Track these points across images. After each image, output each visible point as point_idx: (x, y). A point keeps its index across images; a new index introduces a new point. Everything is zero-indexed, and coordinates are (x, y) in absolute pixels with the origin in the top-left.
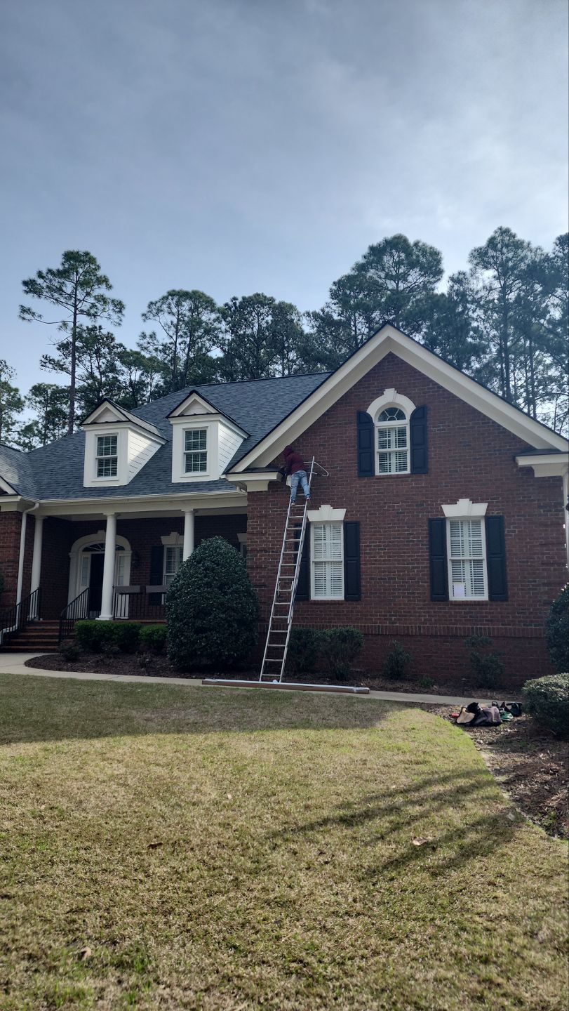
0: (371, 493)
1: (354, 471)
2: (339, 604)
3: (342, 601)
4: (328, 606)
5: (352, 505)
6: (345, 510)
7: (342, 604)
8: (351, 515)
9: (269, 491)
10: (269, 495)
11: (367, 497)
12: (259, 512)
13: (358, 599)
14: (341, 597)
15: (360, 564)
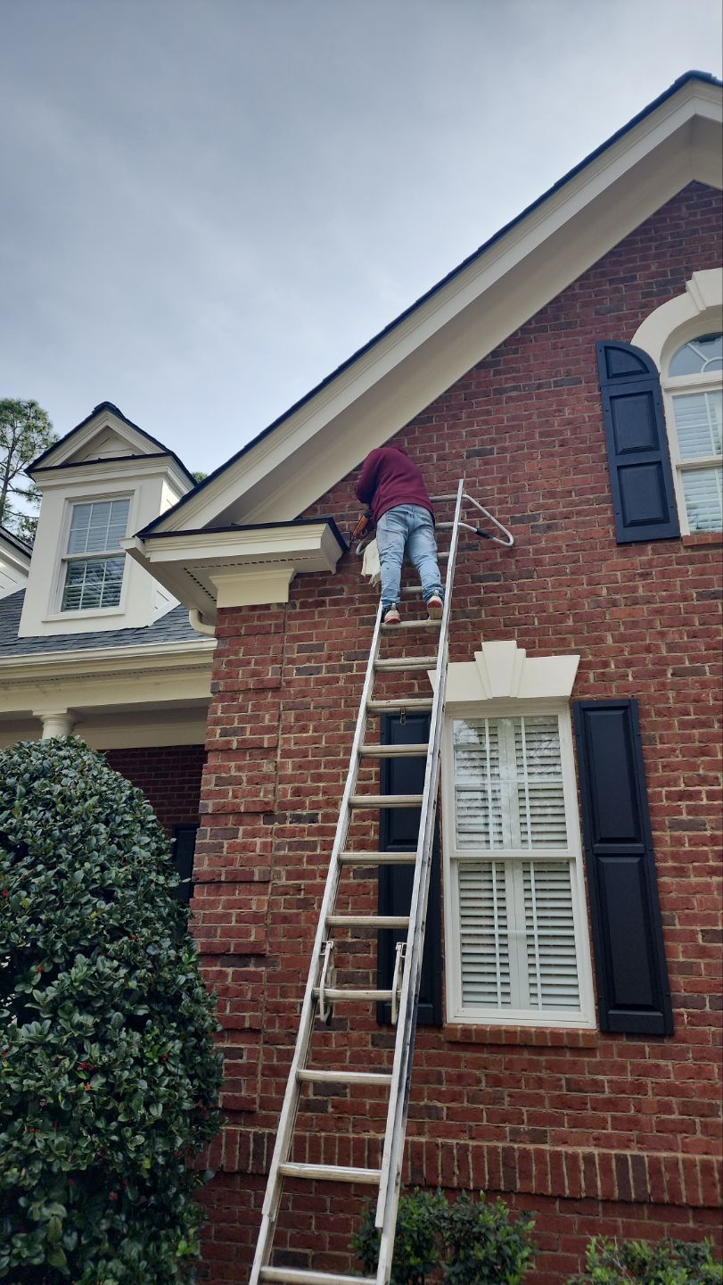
0: (671, 598)
1: (602, 526)
2: (576, 1050)
3: (587, 1035)
4: (526, 1055)
5: (602, 640)
6: (577, 658)
7: (590, 1051)
8: (602, 677)
9: (291, 604)
10: (291, 617)
11: (659, 612)
12: (254, 674)
13: (664, 1031)
14: (581, 1016)
15: (657, 872)
